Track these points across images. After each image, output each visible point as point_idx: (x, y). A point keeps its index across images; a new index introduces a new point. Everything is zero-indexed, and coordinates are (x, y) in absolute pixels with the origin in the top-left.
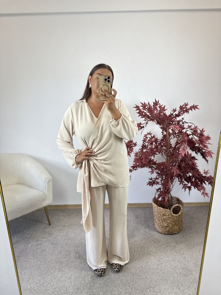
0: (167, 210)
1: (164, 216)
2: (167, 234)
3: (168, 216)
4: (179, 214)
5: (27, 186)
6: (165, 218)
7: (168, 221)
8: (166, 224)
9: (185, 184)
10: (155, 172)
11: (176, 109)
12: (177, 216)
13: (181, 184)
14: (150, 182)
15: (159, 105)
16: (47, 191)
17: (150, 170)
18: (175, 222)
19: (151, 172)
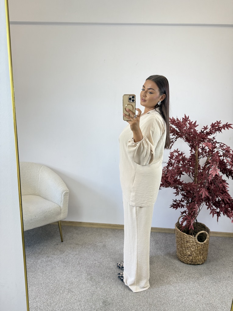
0: (191, 236)
1: (188, 243)
2: (190, 264)
3: (192, 244)
4: (205, 242)
5: (42, 197)
6: (188, 246)
7: (192, 249)
8: (189, 252)
9: (214, 209)
10: (181, 193)
11: (207, 126)
12: (202, 244)
13: (209, 209)
14: (174, 204)
15: (188, 122)
16: (63, 204)
17: (175, 191)
18: (199, 251)
19: (175, 193)
